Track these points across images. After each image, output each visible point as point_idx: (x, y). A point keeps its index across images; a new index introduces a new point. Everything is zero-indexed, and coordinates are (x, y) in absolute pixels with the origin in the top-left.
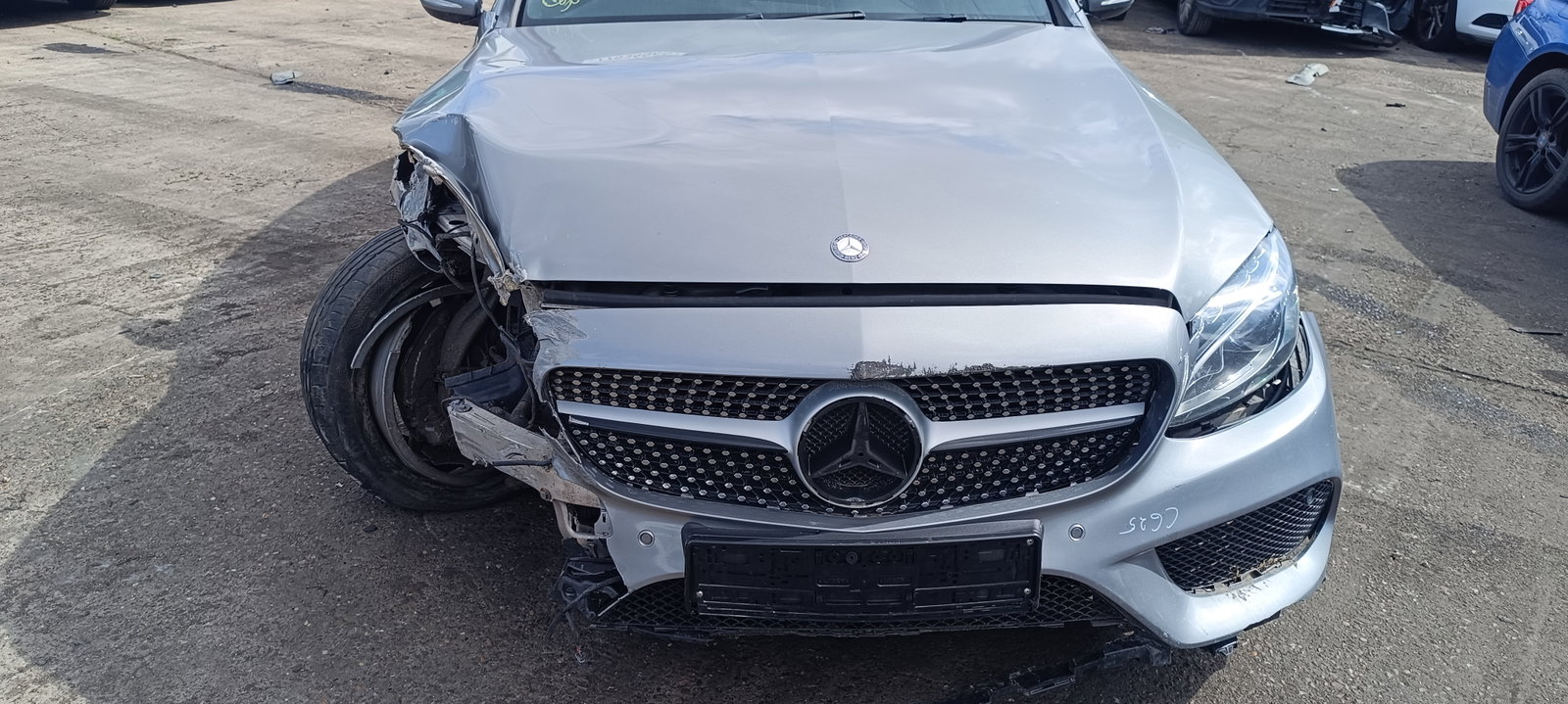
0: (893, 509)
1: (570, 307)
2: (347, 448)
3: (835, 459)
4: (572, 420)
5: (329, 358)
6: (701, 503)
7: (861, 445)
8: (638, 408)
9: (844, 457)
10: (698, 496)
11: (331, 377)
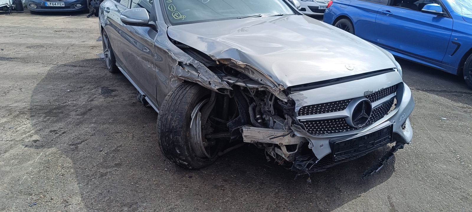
0: (367, 125)
1: (298, 91)
2: (186, 153)
3: (358, 116)
4: (301, 120)
5: (182, 127)
6: (329, 134)
7: (363, 111)
8: (315, 114)
9: (360, 115)
10: (328, 133)
11: (183, 133)
